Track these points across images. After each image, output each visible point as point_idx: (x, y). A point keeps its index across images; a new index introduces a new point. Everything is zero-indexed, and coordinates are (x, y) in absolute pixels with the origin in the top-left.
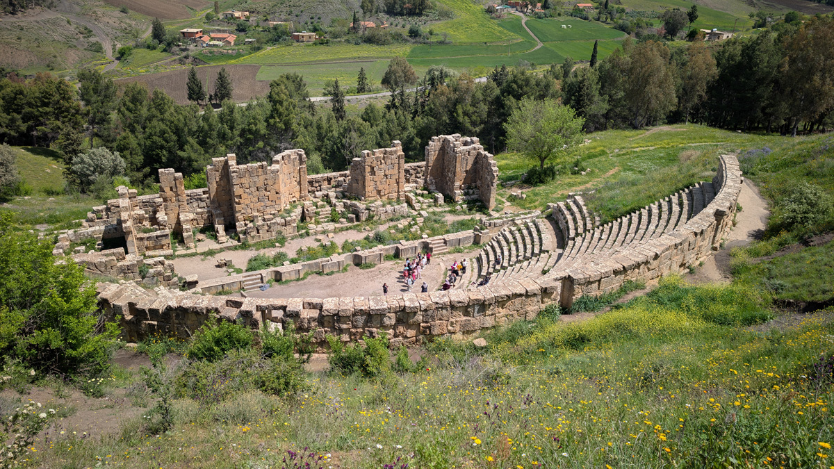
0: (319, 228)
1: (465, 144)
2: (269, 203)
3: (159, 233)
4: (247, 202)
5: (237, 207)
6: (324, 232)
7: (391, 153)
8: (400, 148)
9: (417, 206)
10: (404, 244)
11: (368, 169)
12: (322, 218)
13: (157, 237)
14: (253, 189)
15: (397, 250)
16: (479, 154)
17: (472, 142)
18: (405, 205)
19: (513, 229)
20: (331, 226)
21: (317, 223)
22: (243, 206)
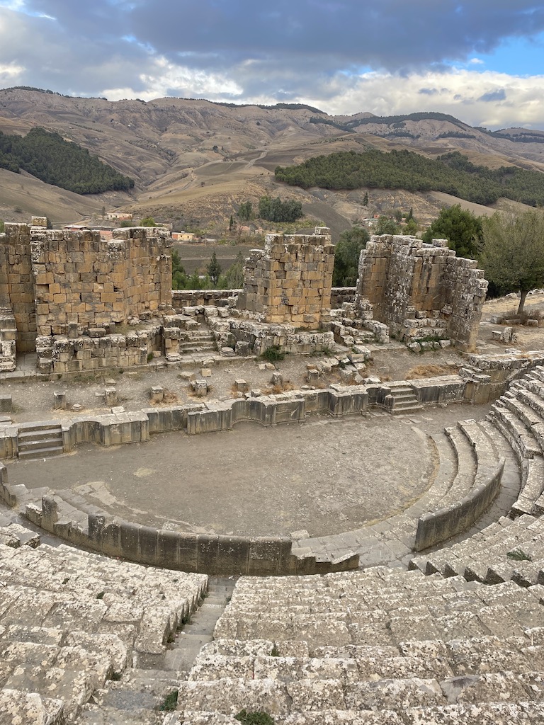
0: (188, 359)
2: (100, 307)
4: (60, 299)
5: (41, 307)
6: (194, 367)
7: (313, 243)
9: (348, 340)
10: (340, 391)
11: (276, 265)
12: (193, 345)
14: (72, 277)
16: (449, 261)
18: (331, 334)
20: (208, 358)
21: (184, 351)
22: (50, 306)
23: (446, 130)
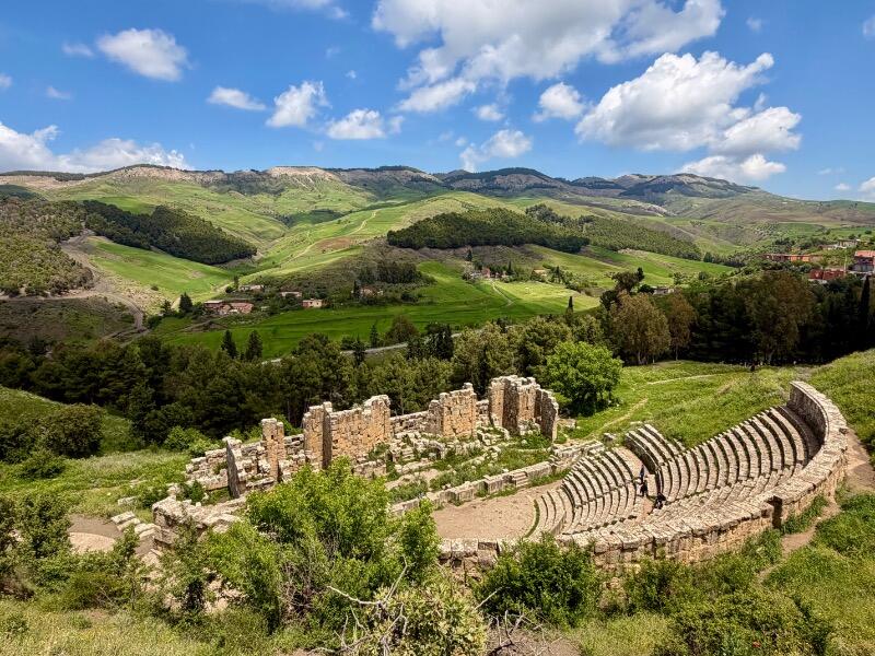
0: (405, 468)
1: (523, 383)
3: (264, 481)
4: (343, 446)
5: (334, 452)
6: (410, 472)
7: (465, 394)
8: (471, 389)
9: (487, 442)
10: (490, 480)
11: (446, 409)
12: (407, 458)
13: (264, 484)
14: (349, 433)
15: (486, 486)
16: (538, 392)
17: (529, 382)
18: (478, 441)
19: (592, 458)
20: (415, 466)
21: (403, 463)
22: (339, 450)
23: (531, 182)
